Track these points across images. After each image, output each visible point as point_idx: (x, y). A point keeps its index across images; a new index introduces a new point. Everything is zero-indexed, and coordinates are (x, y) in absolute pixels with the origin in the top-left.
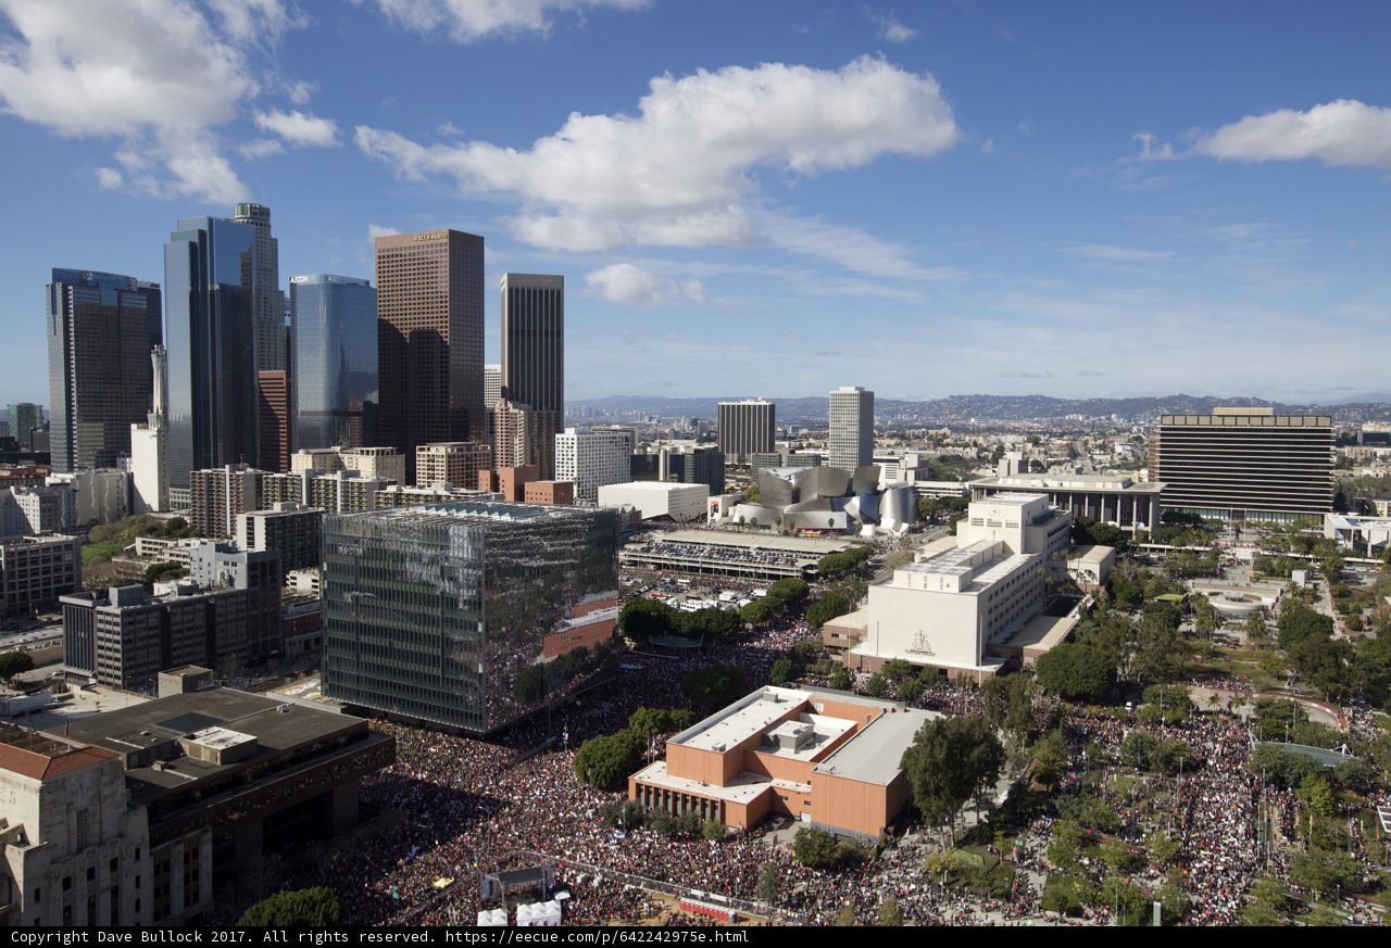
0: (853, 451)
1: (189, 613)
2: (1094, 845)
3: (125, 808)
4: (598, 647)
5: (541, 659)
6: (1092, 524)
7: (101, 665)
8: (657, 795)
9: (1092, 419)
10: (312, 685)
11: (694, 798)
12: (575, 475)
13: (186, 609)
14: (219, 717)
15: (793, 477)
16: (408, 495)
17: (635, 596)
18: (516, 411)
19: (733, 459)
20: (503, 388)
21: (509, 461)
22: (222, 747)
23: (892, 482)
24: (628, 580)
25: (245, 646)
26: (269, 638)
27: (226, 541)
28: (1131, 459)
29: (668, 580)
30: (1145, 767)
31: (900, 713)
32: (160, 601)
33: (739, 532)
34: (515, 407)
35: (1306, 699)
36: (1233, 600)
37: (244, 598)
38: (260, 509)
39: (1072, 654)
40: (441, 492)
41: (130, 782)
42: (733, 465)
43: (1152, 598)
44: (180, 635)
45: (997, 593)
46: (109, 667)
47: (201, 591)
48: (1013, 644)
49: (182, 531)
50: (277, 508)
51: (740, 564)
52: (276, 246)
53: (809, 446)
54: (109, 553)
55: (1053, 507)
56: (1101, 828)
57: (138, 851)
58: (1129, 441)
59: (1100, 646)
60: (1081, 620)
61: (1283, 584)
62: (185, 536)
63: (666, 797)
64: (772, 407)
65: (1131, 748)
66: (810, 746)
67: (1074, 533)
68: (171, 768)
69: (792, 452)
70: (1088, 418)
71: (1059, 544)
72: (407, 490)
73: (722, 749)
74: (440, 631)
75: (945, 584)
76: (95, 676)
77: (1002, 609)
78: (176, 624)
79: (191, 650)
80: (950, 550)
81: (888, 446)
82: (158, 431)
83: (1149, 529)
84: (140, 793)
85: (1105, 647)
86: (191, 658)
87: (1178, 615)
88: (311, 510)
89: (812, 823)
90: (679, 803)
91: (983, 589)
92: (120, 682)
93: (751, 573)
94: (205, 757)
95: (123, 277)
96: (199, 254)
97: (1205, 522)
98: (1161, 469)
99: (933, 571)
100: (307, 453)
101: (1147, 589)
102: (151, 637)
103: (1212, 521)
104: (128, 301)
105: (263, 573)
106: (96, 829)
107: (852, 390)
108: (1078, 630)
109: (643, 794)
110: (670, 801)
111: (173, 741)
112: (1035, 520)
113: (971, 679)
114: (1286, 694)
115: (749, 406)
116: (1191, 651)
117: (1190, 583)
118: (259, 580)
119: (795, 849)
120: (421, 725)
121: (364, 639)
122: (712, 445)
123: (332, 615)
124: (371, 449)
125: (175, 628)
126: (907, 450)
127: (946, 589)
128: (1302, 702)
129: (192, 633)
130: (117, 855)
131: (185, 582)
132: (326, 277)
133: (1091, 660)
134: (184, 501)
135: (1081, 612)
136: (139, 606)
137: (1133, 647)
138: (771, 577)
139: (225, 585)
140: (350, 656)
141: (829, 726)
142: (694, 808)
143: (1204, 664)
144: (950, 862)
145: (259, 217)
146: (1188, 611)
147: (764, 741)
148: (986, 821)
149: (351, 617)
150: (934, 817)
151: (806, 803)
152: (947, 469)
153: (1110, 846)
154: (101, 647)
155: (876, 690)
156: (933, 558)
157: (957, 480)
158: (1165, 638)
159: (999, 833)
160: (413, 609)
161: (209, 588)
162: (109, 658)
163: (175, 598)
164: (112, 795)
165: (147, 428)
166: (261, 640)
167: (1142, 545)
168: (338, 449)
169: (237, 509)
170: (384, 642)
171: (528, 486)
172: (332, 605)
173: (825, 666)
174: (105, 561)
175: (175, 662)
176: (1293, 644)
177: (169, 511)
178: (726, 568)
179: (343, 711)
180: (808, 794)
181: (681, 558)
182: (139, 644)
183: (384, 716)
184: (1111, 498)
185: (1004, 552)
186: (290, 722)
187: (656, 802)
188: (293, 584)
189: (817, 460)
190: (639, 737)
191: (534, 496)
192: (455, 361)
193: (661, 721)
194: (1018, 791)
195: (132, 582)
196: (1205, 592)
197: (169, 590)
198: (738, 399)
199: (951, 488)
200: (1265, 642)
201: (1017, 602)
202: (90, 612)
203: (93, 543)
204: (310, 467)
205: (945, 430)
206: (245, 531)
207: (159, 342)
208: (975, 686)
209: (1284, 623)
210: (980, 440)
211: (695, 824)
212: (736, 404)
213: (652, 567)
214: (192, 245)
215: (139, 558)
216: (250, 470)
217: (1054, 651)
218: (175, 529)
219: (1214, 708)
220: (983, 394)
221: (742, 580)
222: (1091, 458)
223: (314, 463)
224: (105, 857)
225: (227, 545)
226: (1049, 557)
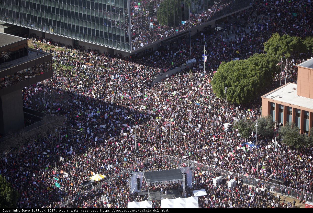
8: (288, 113)
63: (297, 115)
109: (275, 112)
110: (300, 119)
120: (75, 45)
183: (42, 37)
187: (287, 119)
190: (273, 61)
193: (294, 46)
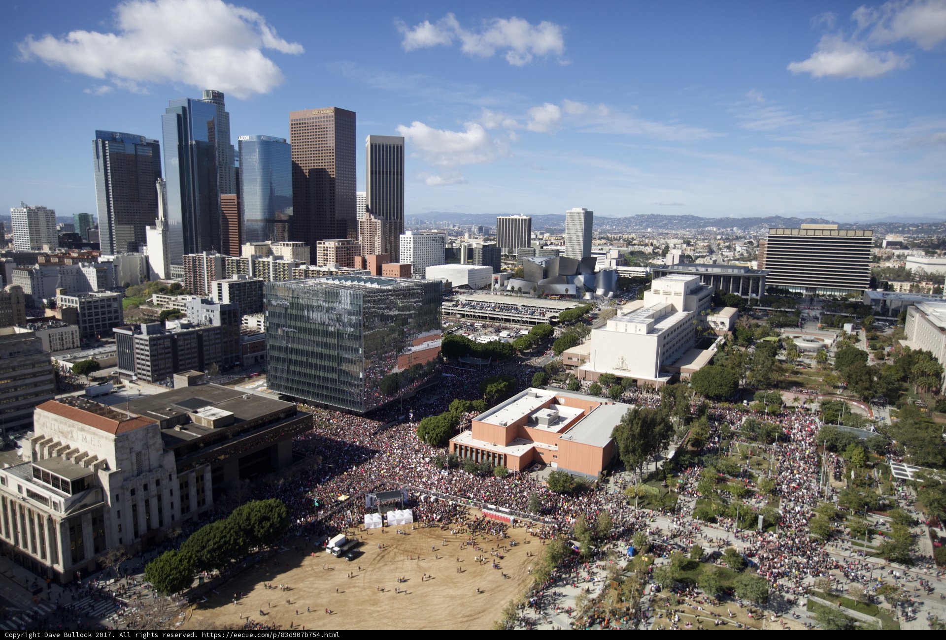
0: (580, 247)
1: (187, 339)
2: (724, 483)
3: (162, 452)
4: (429, 364)
5: (396, 370)
6: (725, 294)
7: (139, 369)
8: (466, 450)
9: (722, 230)
10: (260, 383)
11: (488, 452)
12: (412, 260)
13: (186, 337)
14: (210, 401)
15: (544, 263)
16: (313, 271)
17: (449, 333)
18: (376, 220)
19: (505, 251)
20: (367, 206)
21: (372, 251)
22: (214, 418)
23: (603, 267)
24: (445, 323)
25: (220, 359)
26: (234, 355)
27: (207, 297)
28: (746, 255)
29: (469, 324)
30: (755, 439)
31: (610, 405)
32: (170, 332)
33: (511, 295)
34: (375, 218)
35: (850, 400)
36: (808, 341)
37: (219, 331)
38: (224, 278)
39: (713, 372)
40: (333, 269)
41: (164, 436)
42: (505, 255)
43: (759, 339)
44: (183, 352)
45: (668, 335)
46: (143, 370)
47: (194, 327)
48: (676, 365)
49: (179, 291)
50: (235, 278)
51: (512, 315)
52: (228, 117)
53: (552, 244)
54: (138, 303)
55: (702, 283)
56: (729, 473)
57: (170, 476)
58: (745, 244)
59: (729, 367)
60: (718, 352)
61: (838, 331)
62: (181, 294)
63: (472, 451)
64: (530, 220)
65: (748, 428)
66: (556, 423)
67: (713, 300)
68: (186, 429)
69: (542, 248)
70: (719, 229)
71: (705, 306)
72: (312, 268)
73: (505, 425)
74: (336, 352)
75: (638, 329)
76: (136, 375)
77: (671, 344)
78: (181, 346)
79: (190, 361)
80: (639, 309)
81: (599, 245)
82: (163, 231)
83: (759, 298)
84: (170, 442)
85: (733, 368)
86: (190, 366)
87: (776, 350)
88: (255, 279)
89: (558, 468)
90: (480, 456)
91: (660, 333)
92: (150, 379)
93: (518, 321)
94: (204, 424)
95: (137, 136)
96: (182, 121)
97: (791, 293)
98: (767, 261)
99: (630, 321)
100: (251, 245)
101: (756, 333)
102: (167, 353)
103: (796, 293)
104: (141, 151)
105: (230, 317)
106: (146, 463)
107: (580, 210)
108: (716, 358)
109: (458, 450)
110: (474, 454)
111: (186, 414)
112: (692, 291)
113: (651, 385)
114: (839, 396)
115: (516, 219)
116: (782, 371)
117: (783, 330)
118: (227, 321)
119: (549, 483)
120: (326, 407)
121: (291, 357)
122: (492, 243)
123: (271, 342)
124: (289, 243)
125: (180, 348)
126: (611, 247)
127: (638, 332)
128: (848, 402)
129: (189, 351)
130: (159, 478)
131: (184, 321)
132: (259, 137)
133: (724, 376)
134: (179, 273)
135: (717, 346)
136: (159, 335)
137: (748, 368)
138: (531, 323)
139: (207, 323)
140: (283, 366)
141: (568, 412)
142: (488, 458)
143: (790, 379)
144: (640, 492)
145: (217, 98)
146: (781, 347)
147: (530, 420)
148: (661, 468)
149: (284, 343)
150: (631, 465)
151: (554, 456)
152: (634, 259)
153: (734, 484)
154: (138, 359)
155: (595, 391)
156: (629, 313)
157: (640, 266)
158: (768, 363)
159: (669, 475)
160: (319, 339)
161: (198, 325)
162: (143, 365)
163: (179, 330)
164: (154, 444)
165: (155, 229)
166: (229, 356)
167: (754, 307)
168: (269, 242)
169: (211, 278)
170: (304, 359)
171: (385, 266)
172: (272, 336)
173: (564, 377)
174: (135, 308)
175: (181, 368)
176: (844, 368)
177: (170, 279)
178: (504, 317)
179: (280, 398)
180: (555, 451)
181: (477, 311)
182: (160, 357)
183: (305, 402)
184: (737, 279)
185: (672, 310)
186: (251, 405)
187: (466, 454)
188: (246, 323)
189: (558, 252)
190: (455, 417)
191: (388, 273)
192: (339, 189)
193: (468, 407)
194: (680, 452)
195: (154, 321)
196: (791, 336)
197: (175, 326)
198: (509, 215)
199: (639, 271)
200: (827, 366)
201: (680, 340)
202: (131, 338)
203: (127, 297)
204: (253, 253)
205: (633, 235)
206: (217, 291)
207: (160, 176)
208: (654, 389)
209: (839, 355)
210: (655, 242)
211: (489, 467)
212: (508, 218)
213: (459, 316)
214: (178, 116)
215: (155, 306)
216: (218, 255)
217: (702, 370)
218: (175, 289)
219: (795, 404)
220: (655, 213)
221: (513, 325)
222: (722, 254)
223: (255, 251)
224: (153, 478)
225: (207, 300)
226: (699, 314)
